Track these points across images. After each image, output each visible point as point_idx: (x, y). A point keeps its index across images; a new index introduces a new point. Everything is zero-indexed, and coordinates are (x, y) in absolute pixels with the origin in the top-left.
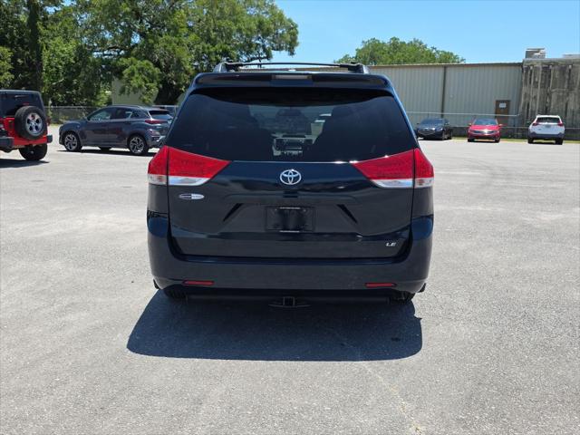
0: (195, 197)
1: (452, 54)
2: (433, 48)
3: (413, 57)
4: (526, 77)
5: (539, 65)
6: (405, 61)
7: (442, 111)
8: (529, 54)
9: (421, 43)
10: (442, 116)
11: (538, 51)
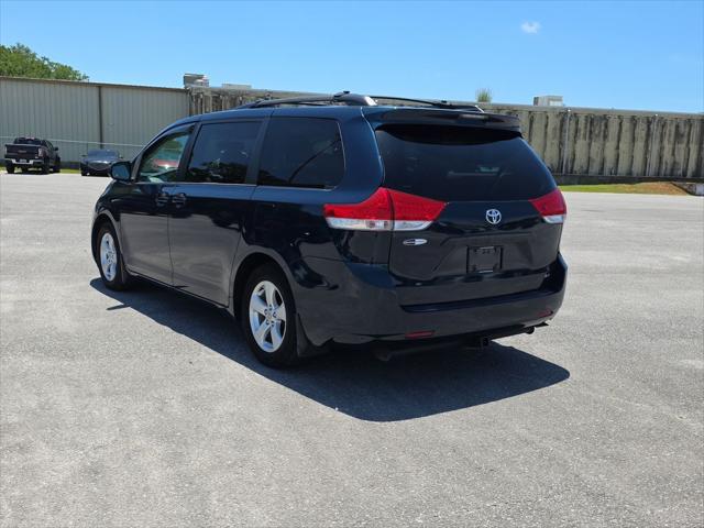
0: (419, 242)
1: (70, 68)
2: (45, 59)
3: (20, 67)
4: (196, 106)
5: (208, 94)
6: (10, 72)
7: (101, 141)
8: (187, 79)
9: (28, 51)
10: (101, 146)
11: (200, 77)
